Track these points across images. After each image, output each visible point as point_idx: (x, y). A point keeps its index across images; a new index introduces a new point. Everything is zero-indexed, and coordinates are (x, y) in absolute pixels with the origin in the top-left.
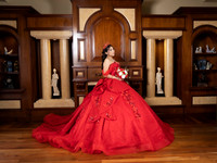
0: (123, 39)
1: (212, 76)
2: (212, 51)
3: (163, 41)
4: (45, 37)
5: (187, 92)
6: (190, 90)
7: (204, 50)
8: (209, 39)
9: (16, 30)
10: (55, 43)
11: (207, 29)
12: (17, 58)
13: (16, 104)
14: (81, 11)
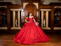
0: (35, 11)
1: (59, 22)
2: (60, 15)
3: (46, 12)
4: (14, 11)
5: (52, 26)
6: (53, 26)
7: (57, 14)
8: (59, 11)
9: (7, 9)
10: (17, 12)
11: (58, 9)
12: (7, 16)
13: (6, 28)
14: (24, 3)
